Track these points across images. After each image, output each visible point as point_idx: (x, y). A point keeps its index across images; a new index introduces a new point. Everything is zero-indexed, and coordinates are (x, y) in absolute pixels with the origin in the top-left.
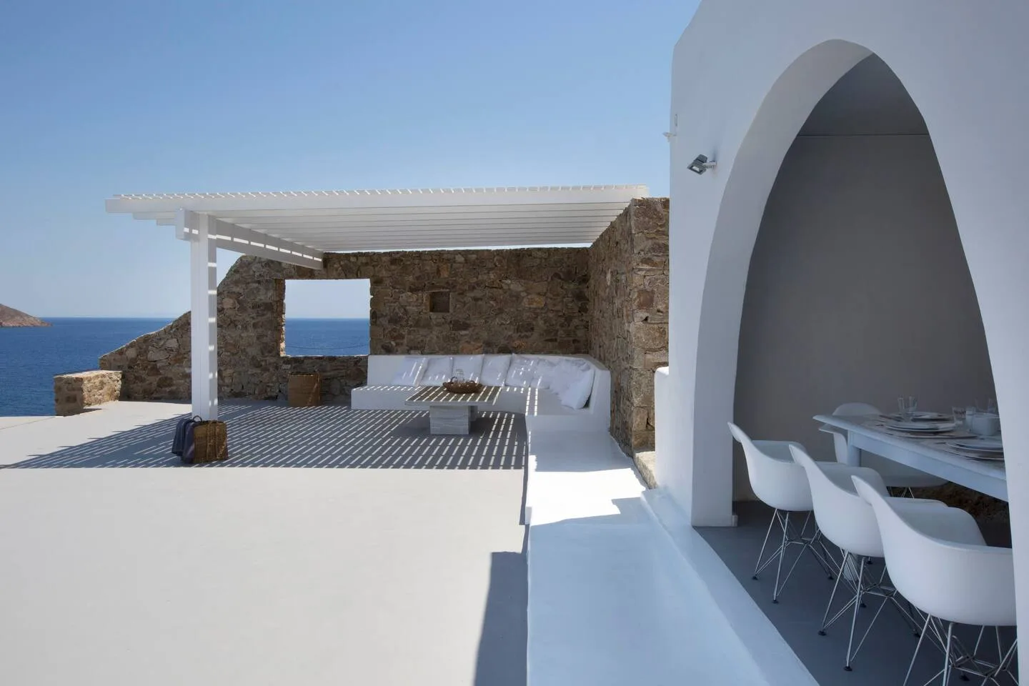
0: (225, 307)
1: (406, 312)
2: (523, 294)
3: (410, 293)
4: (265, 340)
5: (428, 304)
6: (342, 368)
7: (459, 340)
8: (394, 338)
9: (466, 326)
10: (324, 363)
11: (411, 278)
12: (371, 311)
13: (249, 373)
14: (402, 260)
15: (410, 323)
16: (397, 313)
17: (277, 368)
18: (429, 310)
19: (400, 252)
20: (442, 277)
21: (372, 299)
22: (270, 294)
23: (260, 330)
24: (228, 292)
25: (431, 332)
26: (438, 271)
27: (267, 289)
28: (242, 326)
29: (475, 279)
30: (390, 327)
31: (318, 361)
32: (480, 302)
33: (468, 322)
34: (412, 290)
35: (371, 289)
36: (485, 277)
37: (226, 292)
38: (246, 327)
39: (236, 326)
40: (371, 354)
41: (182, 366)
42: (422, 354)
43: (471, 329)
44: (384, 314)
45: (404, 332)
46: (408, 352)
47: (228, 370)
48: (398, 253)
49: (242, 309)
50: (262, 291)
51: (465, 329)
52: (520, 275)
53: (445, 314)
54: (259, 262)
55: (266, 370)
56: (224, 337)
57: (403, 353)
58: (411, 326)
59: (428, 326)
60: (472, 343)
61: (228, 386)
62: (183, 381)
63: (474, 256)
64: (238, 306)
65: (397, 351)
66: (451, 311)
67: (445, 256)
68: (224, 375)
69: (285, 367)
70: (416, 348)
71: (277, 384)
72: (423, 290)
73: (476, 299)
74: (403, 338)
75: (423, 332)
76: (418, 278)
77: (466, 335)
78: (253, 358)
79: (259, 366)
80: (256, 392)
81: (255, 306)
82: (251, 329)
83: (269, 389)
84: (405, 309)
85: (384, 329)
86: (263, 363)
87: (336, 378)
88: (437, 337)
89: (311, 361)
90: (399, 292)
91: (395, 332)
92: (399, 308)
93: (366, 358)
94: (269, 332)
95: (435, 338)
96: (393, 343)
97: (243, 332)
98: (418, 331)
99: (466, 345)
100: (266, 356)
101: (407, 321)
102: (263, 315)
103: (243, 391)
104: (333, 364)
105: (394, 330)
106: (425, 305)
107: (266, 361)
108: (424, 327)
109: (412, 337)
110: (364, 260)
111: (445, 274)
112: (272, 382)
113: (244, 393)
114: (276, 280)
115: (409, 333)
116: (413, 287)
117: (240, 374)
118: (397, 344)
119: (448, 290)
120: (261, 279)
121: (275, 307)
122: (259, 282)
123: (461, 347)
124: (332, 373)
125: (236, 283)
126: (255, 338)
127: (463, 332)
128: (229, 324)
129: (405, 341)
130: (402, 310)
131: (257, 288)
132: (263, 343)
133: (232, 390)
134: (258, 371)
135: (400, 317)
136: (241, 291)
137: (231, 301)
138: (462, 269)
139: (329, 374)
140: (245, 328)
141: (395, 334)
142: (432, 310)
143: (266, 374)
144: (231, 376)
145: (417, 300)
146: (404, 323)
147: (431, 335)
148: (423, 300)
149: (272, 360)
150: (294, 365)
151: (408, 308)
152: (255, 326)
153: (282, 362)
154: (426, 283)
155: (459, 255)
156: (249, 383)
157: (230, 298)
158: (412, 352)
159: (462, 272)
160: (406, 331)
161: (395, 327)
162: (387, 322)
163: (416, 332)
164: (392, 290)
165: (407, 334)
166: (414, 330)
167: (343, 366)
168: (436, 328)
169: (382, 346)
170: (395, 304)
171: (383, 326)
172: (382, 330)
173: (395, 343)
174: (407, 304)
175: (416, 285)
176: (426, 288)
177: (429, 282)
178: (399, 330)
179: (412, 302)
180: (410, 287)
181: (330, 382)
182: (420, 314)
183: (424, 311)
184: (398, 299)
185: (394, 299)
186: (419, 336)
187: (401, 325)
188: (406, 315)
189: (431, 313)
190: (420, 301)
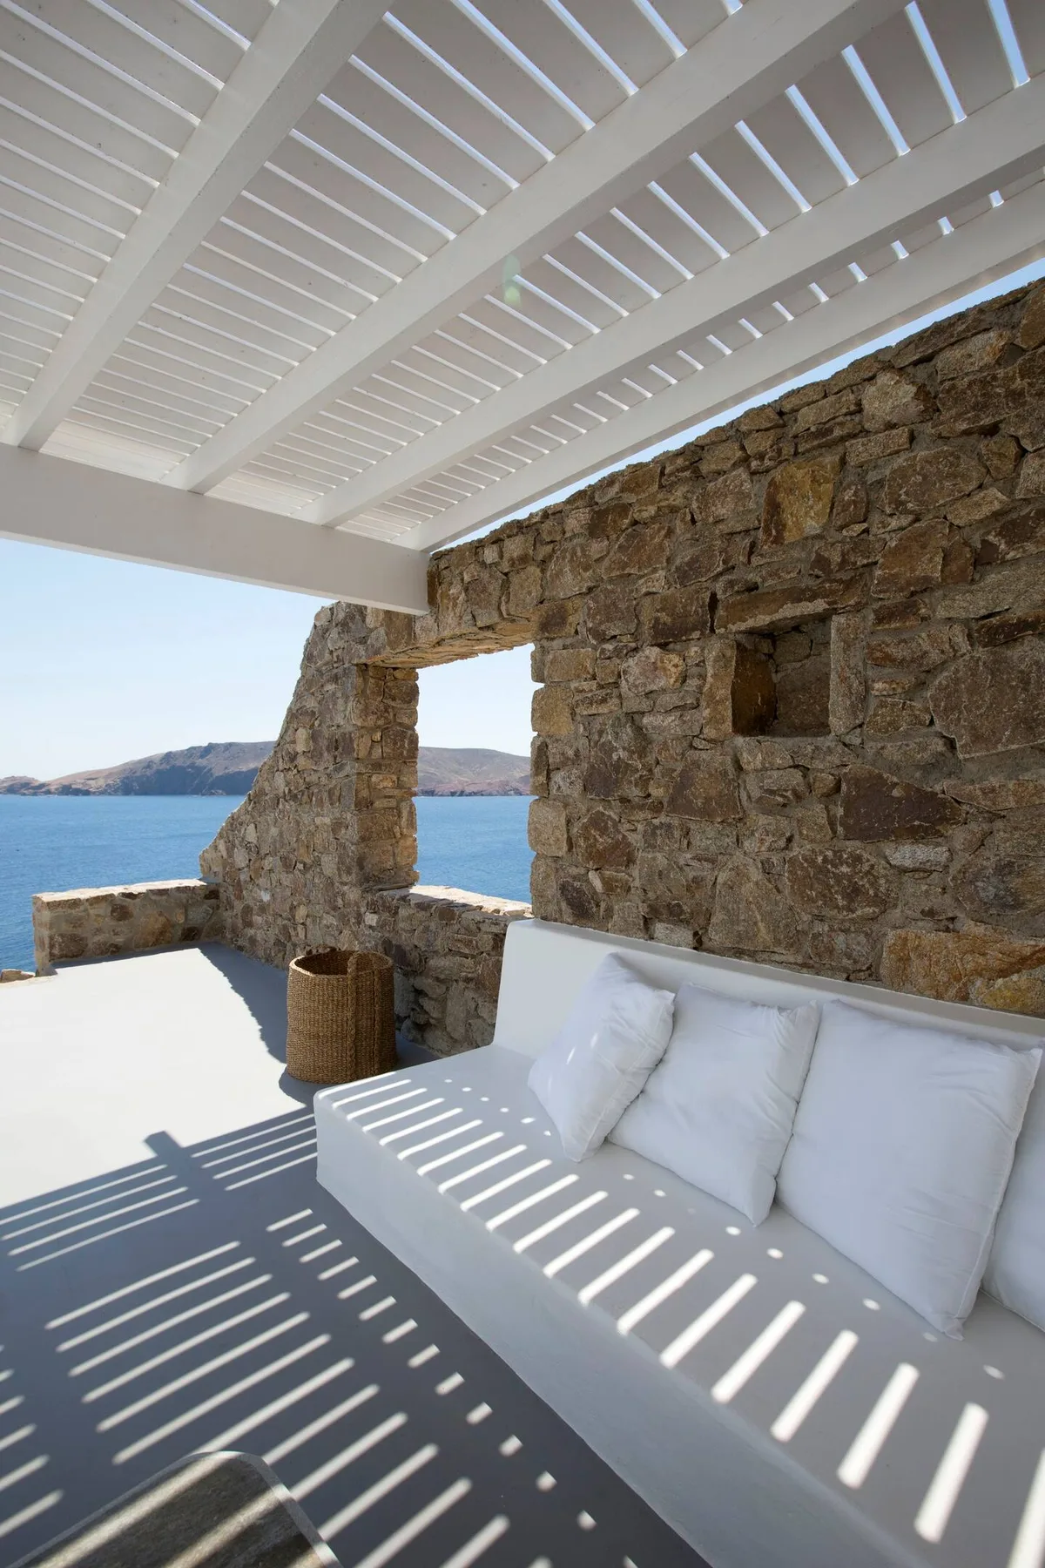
0: (298, 750)
1: (642, 740)
3: (655, 653)
4: (344, 835)
5: (724, 692)
7: (884, 903)
8: (600, 859)
9: (928, 815)
11: (658, 581)
12: (533, 744)
13: (324, 923)
14: (624, 509)
15: (657, 792)
16: (609, 750)
18: (728, 726)
19: (621, 473)
20: (789, 537)
21: (536, 697)
22: (348, 708)
23: (336, 809)
24: (302, 714)
25: (740, 842)
26: (774, 513)
27: (348, 697)
28: (317, 797)
29: (995, 498)
30: (585, 808)
33: (941, 786)
34: (666, 638)
38: (322, 799)
39: (311, 797)
42: (699, 947)
43: (959, 836)
44: (572, 753)
45: (635, 832)
46: (646, 928)
47: (301, 908)
48: (610, 481)
49: (318, 755)
50: (341, 702)
51: (917, 835)
53: (806, 744)
55: (346, 919)
56: (298, 824)
57: (627, 929)
58: (657, 808)
59: (726, 806)
60: (968, 926)
63: (984, 347)
64: (312, 745)
65: (609, 912)
66: (838, 722)
67: (808, 418)
70: (676, 916)
72: (708, 629)
73: (997, 633)
74: (630, 861)
75: (706, 836)
76: (684, 575)
77: (923, 871)
78: (330, 883)
81: (333, 744)
82: (327, 807)
84: (639, 729)
85: (568, 822)
86: (340, 902)
87: (458, 982)
88: (767, 868)
90: (617, 652)
91: (604, 831)
92: (618, 723)
93: (507, 921)
94: (349, 817)
95: (755, 874)
96: (598, 882)
97: (318, 814)
98: (686, 833)
99: (928, 935)
100: (345, 883)
101: (644, 782)
102: (341, 767)
104: (449, 930)
105: (598, 822)
106: (713, 701)
107: (344, 895)
108: (706, 813)
109: (661, 860)
110: (514, 547)
111: (806, 518)
115: (651, 839)
116: (665, 617)
117: (315, 919)
118: (609, 886)
119: (820, 605)
121: (360, 745)
122: (337, 679)
123: (891, 936)
124: (448, 962)
125: (312, 687)
126: (331, 831)
127: (905, 854)
128: (304, 794)
129: (637, 876)
130: (628, 732)
131: (334, 695)
132: (341, 846)
134: (335, 921)
135: (617, 767)
136: (316, 706)
138: (900, 461)
139: (442, 963)
140: (320, 803)
141: (602, 841)
142: (748, 722)
143: (345, 933)
144: (304, 924)
145: (684, 678)
146: (634, 793)
147: (738, 857)
148: (703, 677)
149: (353, 895)
151: (645, 720)
152: (331, 797)
153: (365, 902)
154: (719, 587)
155: (885, 379)
157: (304, 727)
158: (660, 929)
159: (902, 473)
160: (640, 827)
161: (601, 809)
162: (579, 786)
163: (677, 834)
164: (595, 648)
165: (641, 844)
166: (669, 826)
167: (468, 944)
168: (763, 820)
169: (563, 888)
170: (604, 709)
171: (566, 806)
172: (563, 821)
173: (603, 879)
174: (645, 706)
175: (679, 609)
176: (721, 612)
177: (731, 583)
178: (615, 824)
179: (664, 690)
180: (657, 620)
181: (447, 989)
182: (691, 746)
183: (710, 732)
184: (616, 685)
185: (601, 687)
186: (689, 856)
187: (624, 800)
188: (642, 753)
189: (740, 741)
190: (692, 683)
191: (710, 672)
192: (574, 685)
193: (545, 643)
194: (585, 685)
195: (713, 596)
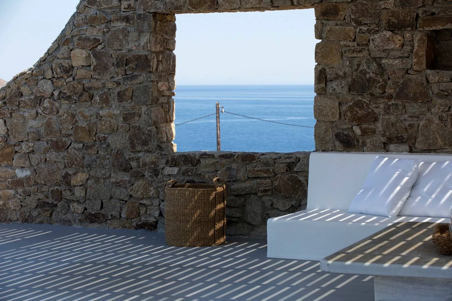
0: (74, 64)
1: (382, 69)
3: (388, 34)
4: (136, 122)
5: (422, 53)
6: (266, 175)
8: (359, 121)
10: (234, 166)
11: (390, 4)
12: (316, 69)
13: (113, 180)
15: (389, 91)
16: (364, 73)
17: (156, 172)
18: (424, 66)
21: (318, 46)
22: (144, 39)
23: (128, 104)
24: (79, 39)
25: (429, 110)
27: (140, 32)
28: (101, 97)
30: (350, 99)
31: (224, 161)
34: (394, 28)
35: (316, 27)
37: (75, 39)
38: (107, 98)
39: (92, 97)
40: (316, 151)
41: (11, 166)
42: (411, 151)
44: (341, 74)
45: (379, 108)
46: (385, 148)
47: (79, 174)
49: (101, 68)
50: (133, 35)
55: (138, 175)
56: (73, 116)
57: (374, 149)
58: (390, 97)
59: (423, 96)
61: (78, 202)
62: (12, 192)
64: (94, 61)
65: (364, 144)
68: (73, 182)
69: (168, 170)
70: (400, 140)
71: (156, 202)
72: (414, 27)
74: (376, 120)
75: (413, 108)
76: (403, 4)
78: (119, 153)
79: (127, 169)
80: (123, 215)
81: (122, 62)
82: (115, 103)
83: (143, 211)
84: (379, 65)
85: (340, 104)
86: (134, 164)
87: (256, 194)
88: (441, 118)
89: (212, 161)
90: (369, 31)
91: (362, 108)
92: (368, 62)
93: (307, 155)
94: (144, 109)
95: (436, 121)
96: (358, 131)
97: (102, 108)
98: (404, 107)
100: (139, 152)
101: (383, 87)
102: (134, 77)
103: (103, 211)
104: (249, 168)
105: (358, 104)
106: (417, 55)
107: (138, 159)
108: (415, 99)
109: (393, 118)
112: (149, 198)
113: (104, 215)
114: (155, 14)
115: (387, 110)
116: (393, 20)
117: (97, 180)
118: (364, 132)
120: (130, 13)
121: (154, 63)
122: (127, 19)
124: (248, 184)
125: (92, 22)
126: (121, 119)
128: (81, 95)
129: (379, 127)
130: (374, 66)
131: (124, 29)
132: (134, 127)
133: (86, 209)
134: (126, 177)
135: (369, 80)
136: (100, 37)
137: (84, 53)
139: (243, 185)
140: (106, 101)
141: (361, 113)
142: (433, 64)
143: (141, 182)
144: (83, 185)
145: (403, 45)
146: (378, 91)
147: (429, 115)
148: (413, 46)
149: (148, 158)
150: (184, 168)
151: (384, 61)
152: (121, 96)
153: (164, 161)
154: (420, 12)
156: (111, 197)
157: (83, 48)
158: (392, 147)
160: (382, 106)
161: (360, 98)
162: (346, 89)
163: (400, 108)
164: (355, 28)
165: (382, 112)
166: (397, 105)
167: (267, 171)
168: (439, 101)
169: (337, 136)
170: (360, 55)
171: (338, 98)
172: (337, 104)
173: (361, 129)
174: (383, 55)
175: (401, 17)
176: (420, 21)
177: (425, 12)
178: (367, 105)
179: (393, 49)
180: (389, 20)
181: (245, 200)
182: (407, 73)
183: (415, 67)
184: (367, 45)
185: (358, 45)
186: (406, 116)
187: (372, 95)
188: (382, 75)
189: (429, 71)
190: (407, 48)
191: (416, 45)
192: (342, 43)
193: (324, 21)
194: (351, 44)
195: (418, 15)
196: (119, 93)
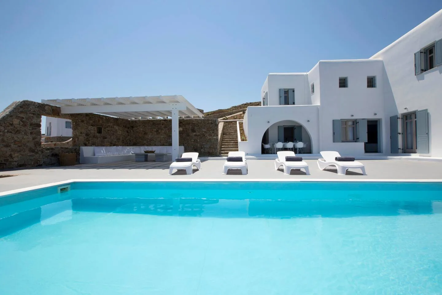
0: (14, 123)
2: (118, 130)
3: (91, 127)
4: (37, 140)
5: (97, 130)
7: (104, 142)
8: (87, 141)
9: (106, 138)
11: (92, 122)
13: (28, 155)
15: (92, 136)
16: (88, 133)
17: (43, 152)
24: (15, 116)
26: (99, 121)
27: (38, 118)
28: (24, 133)
29: (108, 125)
30: (86, 137)
31: (61, 149)
32: (109, 131)
34: (92, 125)
36: (110, 124)
38: (26, 133)
39: (20, 133)
44: (84, 132)
45: (90, 139)
46: (91, 146)
47: (16, 154)
49: (24, 125)
50: (35, 118)
51: (106, 139)
52: (118, 125)
54: (34, 105)
55: (37, 153)
57: (90, 146)
59: (97, 138)
60: (107, 143)
61: (16, 162)
63: (107, 118)
64: (21, 123)
66: (102, 133)
67: (101, 117)
68: (13, 156)
69: (46, 151)
71: (42, 159)
72: (95, 126)
73: (108, 130)
74: (90, 141)
75: (95, 139)
78: (31, 148)
79: (34, 151)
80: (32, 163)
81: (31, 125)
82: (29, 135)
83: (38, 162)
85: (84, 138)
86: (36, 150)
89: (58, 149)
90: (88, 126)
92: (88, 131)
95: (99, 141)
96: (87, 143)
97: (24, 136)
100: (37, 147)
102: (36, 129)
109: (93, 141)
111: (101, 122)
112: (40, 158)
113: (25, 165)
115: (92, 139)
119: (102, 127)
122: (34, 114)
123: (105, 144)
125: (21, 112)
126: (32, 139)
127: (105, 140)
128: (16, 132)
131: (32, 116)
132: (35, 141)
133: (18, 163)
134: (33, 154)
136: (24, 117)
137: (18, 121)
142: (98, 132)
143: (37, 155)
144: (18, 157)
146: (90, 136)
150: (51, 151)
151: (91, 131)
152: (31, 133)
154: (96, 124)
155: (104, 117)
156: (28, 159)
157: (17, 119)
158: (92, 145)
159: (105, 122)
164: (86, 125)
182: (94, 133)
184: (88, 128)
188: (91, 133)
190: (94, 129)
196: (31, 132)
